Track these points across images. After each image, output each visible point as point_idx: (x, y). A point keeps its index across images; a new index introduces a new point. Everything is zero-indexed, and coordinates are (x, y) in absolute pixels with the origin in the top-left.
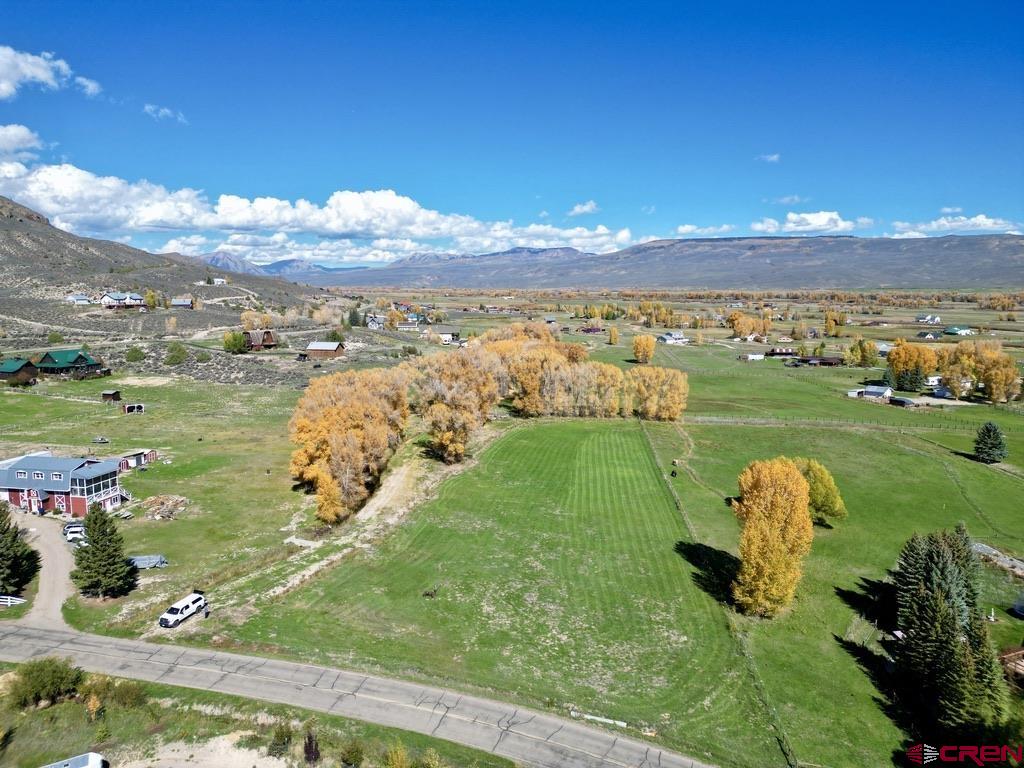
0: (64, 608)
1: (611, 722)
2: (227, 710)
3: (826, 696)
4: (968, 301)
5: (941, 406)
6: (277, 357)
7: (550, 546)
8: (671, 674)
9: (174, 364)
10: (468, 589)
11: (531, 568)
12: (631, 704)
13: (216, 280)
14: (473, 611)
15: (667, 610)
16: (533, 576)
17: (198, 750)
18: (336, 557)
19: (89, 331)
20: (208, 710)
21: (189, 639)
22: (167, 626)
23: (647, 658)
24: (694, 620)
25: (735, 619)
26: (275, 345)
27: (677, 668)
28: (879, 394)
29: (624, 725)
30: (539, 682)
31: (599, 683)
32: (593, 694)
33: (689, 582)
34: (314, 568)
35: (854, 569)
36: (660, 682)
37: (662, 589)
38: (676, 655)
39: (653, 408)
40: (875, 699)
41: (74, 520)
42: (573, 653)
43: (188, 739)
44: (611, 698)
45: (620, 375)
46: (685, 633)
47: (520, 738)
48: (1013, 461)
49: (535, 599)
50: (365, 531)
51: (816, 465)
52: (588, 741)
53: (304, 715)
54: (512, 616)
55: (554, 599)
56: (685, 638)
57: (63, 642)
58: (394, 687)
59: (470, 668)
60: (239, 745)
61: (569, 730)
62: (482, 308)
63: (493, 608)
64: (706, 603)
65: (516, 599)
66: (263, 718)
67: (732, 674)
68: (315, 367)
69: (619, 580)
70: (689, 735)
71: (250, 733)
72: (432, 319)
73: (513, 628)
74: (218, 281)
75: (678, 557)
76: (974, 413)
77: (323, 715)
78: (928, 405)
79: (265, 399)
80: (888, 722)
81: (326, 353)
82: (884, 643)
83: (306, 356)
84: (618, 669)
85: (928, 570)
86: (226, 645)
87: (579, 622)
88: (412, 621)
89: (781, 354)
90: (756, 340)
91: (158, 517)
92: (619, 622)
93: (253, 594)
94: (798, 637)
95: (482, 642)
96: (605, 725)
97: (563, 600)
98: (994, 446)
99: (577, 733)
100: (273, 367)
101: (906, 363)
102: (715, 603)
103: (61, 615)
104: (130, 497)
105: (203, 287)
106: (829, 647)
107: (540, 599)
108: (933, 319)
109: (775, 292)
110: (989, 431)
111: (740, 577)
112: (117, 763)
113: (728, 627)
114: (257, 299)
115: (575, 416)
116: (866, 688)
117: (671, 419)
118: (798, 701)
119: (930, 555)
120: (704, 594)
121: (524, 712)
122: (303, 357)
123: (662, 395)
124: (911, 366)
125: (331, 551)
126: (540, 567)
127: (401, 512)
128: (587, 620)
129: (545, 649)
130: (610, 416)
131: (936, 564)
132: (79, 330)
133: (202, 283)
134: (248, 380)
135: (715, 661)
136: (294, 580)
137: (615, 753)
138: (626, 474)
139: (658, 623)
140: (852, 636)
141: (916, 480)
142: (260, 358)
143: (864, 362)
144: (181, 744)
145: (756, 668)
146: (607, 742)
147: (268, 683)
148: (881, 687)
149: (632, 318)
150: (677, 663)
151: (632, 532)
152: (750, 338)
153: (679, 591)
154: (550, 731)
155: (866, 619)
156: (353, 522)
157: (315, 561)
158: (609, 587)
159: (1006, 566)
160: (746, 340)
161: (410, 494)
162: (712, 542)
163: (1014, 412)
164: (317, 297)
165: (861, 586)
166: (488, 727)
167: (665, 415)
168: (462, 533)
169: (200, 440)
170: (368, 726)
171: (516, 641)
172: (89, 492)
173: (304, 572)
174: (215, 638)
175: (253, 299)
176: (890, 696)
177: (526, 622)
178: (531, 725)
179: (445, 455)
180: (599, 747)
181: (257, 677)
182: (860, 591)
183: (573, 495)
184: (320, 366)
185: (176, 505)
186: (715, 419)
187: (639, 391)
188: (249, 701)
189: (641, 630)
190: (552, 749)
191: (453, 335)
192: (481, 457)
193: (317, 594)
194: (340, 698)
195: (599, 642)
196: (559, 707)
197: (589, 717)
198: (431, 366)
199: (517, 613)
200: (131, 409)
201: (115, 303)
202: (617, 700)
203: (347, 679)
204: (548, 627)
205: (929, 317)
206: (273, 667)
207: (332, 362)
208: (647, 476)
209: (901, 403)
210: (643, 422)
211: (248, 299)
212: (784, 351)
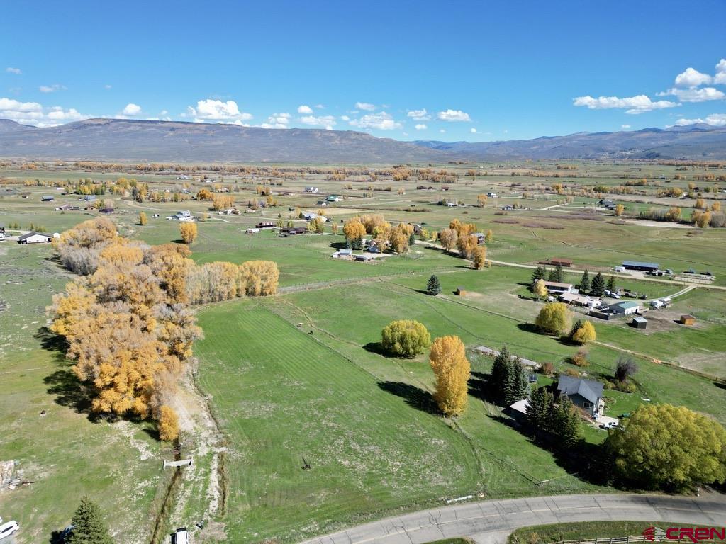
1: (465, 498)
5: (378, 259)
7: (322, 409)
8: (458, 462)
10: (321, 455)
11: (332, 427)
12: (463, 485)
14: (341, 468)
15: (418, 428)
16: (340, 433)
18: (215, 465)
23: (441, 458)
24: (434, 429)
25: (448, 421)
27: (456, 458)
28: (347, 254)
29: (470, 497)
30: (417, 493)
31: (439, 480)
32: (443, 488)
33: (408, 408)
34: (214, 478)
36: (459, 469)
37: (403, 416)
38: (449, 451)
39: (258, 288)
40: (527, 441)
42: (412, 470)
44: (453, 486)
45: (236, 269)
46: (439, 438)
47: (448, 525)
49: (359, 447)
52: (471, 512)
54: (361, 461)
55: (367, 443)
56: (442, 441)
58: (364, 531)
59: (381, 501)
61: (459, 511)
63: (347, 461)
65: (350, 451)
69: (380, 419)
70: (495, 489)
73: (370, 468)
75: (387, 393)
78: (371, 258)
80: (540, 449)
82: (503, 412)
84: (438, 470)
87: (393, 451)
88: (319, 488)
89: (266, 226)
95: (367, 483)
96: (466, 501)
97: (370, 441)
98: (436, 287)
102: (430, 415)
106: (489, 422)
110: (434, 279)
113: (450, 427)
116: (521, 438)
118: (508, 454)
120: (421, 412)
121: (435, 512)
125: (207, 461)
126: (336, 425)
127: (204, 415)
129: (399, 475)
130: (231, 298)
135: (465, 448)
136: (214, 493)
137: (485, 512)
138: (295, 343)
139: (423, 437)
140: (493, 414)
143: (318, 230)
145: (480, 444)
146: (477, 508)
148: (523, 434)
150: (453, 455)
151: (349, 385)
152: (229, 211)
153: (410, 415)
155: (487, 402)
158: (380, 424)
160: (226, 213)
161: (192, 399)
166: (430, 528)
168: (264, 418)
171: (381, 475)
173: (212, 484)
177: (372, 462)
180: (477, 512)
182: (471, 388)
183: (288, 367)
189: (423, 445)
190: (464, 523)
195: (414, 459)
197: (456, 500)
199: (362, 459)
202: (455, 486)
203: (338, 539)
204: (384, 460)
208: (308, 342)
209: (362, 259)
210: (252, 298)
212: (268, 224)
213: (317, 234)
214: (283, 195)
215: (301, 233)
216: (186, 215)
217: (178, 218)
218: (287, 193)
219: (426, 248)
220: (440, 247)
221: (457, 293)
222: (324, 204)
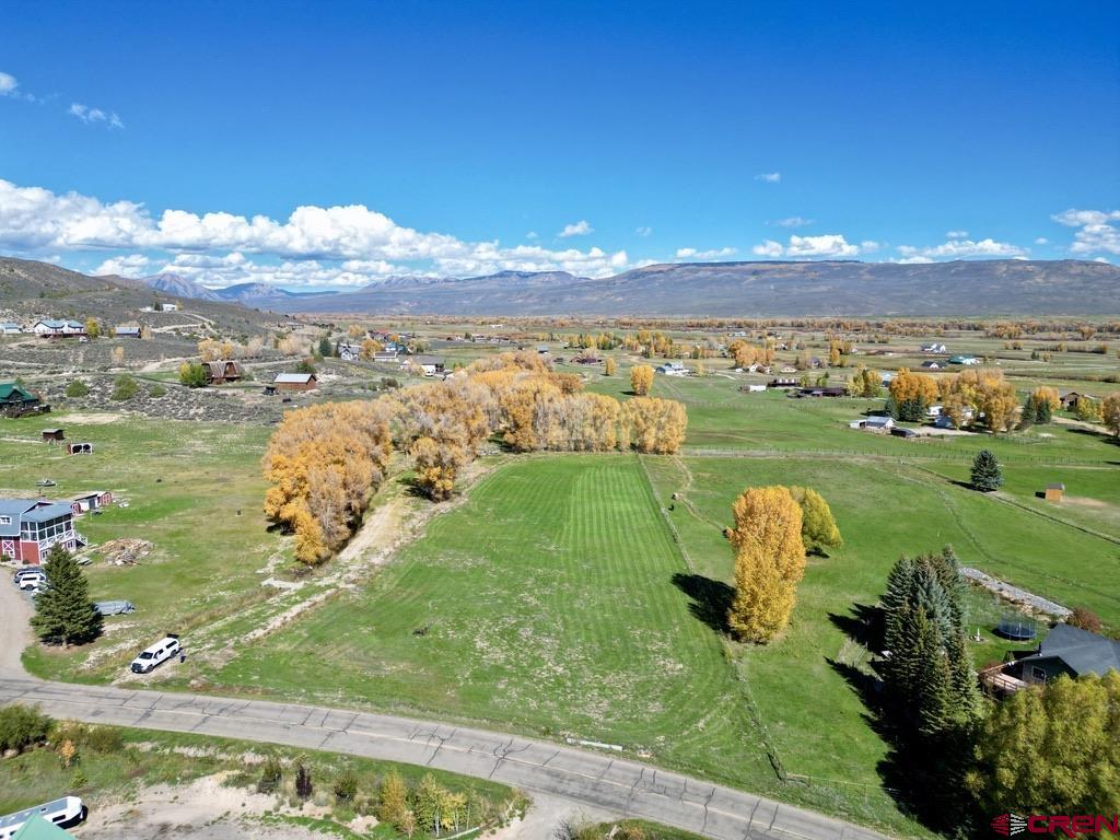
0: (24, 657)
1: (607, 746)
2: (211, 751)
3: (816, 715)
4: (975, 329)
5: (942, 436)
6: (241, 391)
7: (545, 581)
8: (666, 700)
9: (123, 400)
10: (461, 626)
11: (526, 603)
12: (627, 729)
13: (165, 306)
14: (466, 648)
15: (663, 640)
16: (528, 611)
17: (183, 791)
18: (319, 598)
19: (22, 363)
20: (191, 752)
21: (165, 684)
22: (140, 672)
23: (643, 686)
24: (691, 649)
25: (731, 646)
26: (238, 378)
27: (673, 694)
28: (882, 425)
29: (620, 748)
30: (534, 712)
31: (595, 711)
32: (589, 721)
33: (685, 612)
34: (296, 609)
35: (848, 596)
36: (655, 707)
37: (659, 620)
38: (671, 682)
39: (650, 441)
40: (862, 716)
41: (25, 567)
42: (569, 684)
43: (172, 781)
44: (607, 725)
45: (617, 407)
46: (681, 661)
47: (516, 764)
48: (1010, 490)
49: (530, 633)
50: (349, 571)
51: (812, 493)
52: (585, 764)
53: (292, 753)
54: (507, 650)
55: (550, 633)
56: (681, 666)
57: (26, 691)
58: (384, 723)
59: (464, 702)
60: (226, 784)
61: (566, 756)
62: (467, 337)
63: (487, 644)
64: (702, 632)
65: (510, 635)
66: (250, 757)
67: (727, 697)
68: (285, 401)
69: (615, 612)
70: (683, 755)
71: (237, 772)
72: (412, 348)
73: (508, 661)
74: (167, 307)
75: (675, 588)
76: (974, 443)
77: (313, 752)
78: (928, 435)
79: (228, 437)
80: (874, 736)
81: (296, 386)
82: (873, 664)
83: (273, 389)
84: (615, 697)
85: (915, 591)
86: (206, 689)
87: (575, 654)
88: (402, 659)
89: (783, 385)
90: (759, 370)
91: (119, 562)
92: (615, 651)
93: (231, 637)
94: (792, 661)
95: (476, 676)
96: (601, 750)
97: (559, 633)
98: (990, 475)
99: (574, 757)
100: (237, 401)
101: (907, 393)
102: (711, 631)
103: (21, 664)
104: (86, 542)
105: (150, 313)
106: (821, 670)
107: (535, 633)
108: (938, 348)
109: (779, 320)
110: (985, 459)
111: (735, 604)
112: (96, 808)
113: (723, 654)
114: (214, 327)
115: (570, 450)
116: (854, 705)
117: (670, 452)
118: (789, 720)
119: (916, 576)
120: (700, 624)
121: (519, 741)
122: (270, 390)
123: (660, 427)
124: (913, 395)
125: (313, 592)
126: (535, 602)
127: (386, 551)
128: (583, 652)
129: (541, 681)
130: (607, 450)
131: (922, 584)
132: (10, 363)
133: (149, 309)
134: (209, 416)
135: (710, 686)
136: (275, 623)
137: (610, 774)
138: (623, 509)
139: (654, 652)
140: (843, 659)
141: (913, 509)
142: (221, 392)
143: (868, 393)
144: (164, 786)
145: (749, 691)
146: (602, 765)
147: (253, 723)
148: (869, 703)
149: (630, 347)
150: (673, 688)
151: (628, 566)
152: (752, 369)
153: (675, 621)
154: (547, 757)
155: (858, 642)
156: (336, 562)
157: (297, 602)
158: (606, 620)
159: (994, 589)
160: (747, 370)
161: (395, 533)
162: (709, 573)
163: (1014, 442)
164: (282, 324)
165: (854, 612)
166: (484, 756)
167: (663, 448)
168: (452, 571)
169: (159, 481)
170: (361, 761)
171: (511, 675)
172: (42, 536)
173: (285, 614)
174: (193, 682)
175: (208, 327)
176: (877, 712)
177: (521, 656)
178: (528, 752)
179: (433, 493)
180: (594, 770)
181: (242, 719)
182: (852, 617)
183: (569, 530)
184: (289, 400)
185: (138, 549)
186: (714, 451)
187: (636, 423)
188: (234, 742)
189: (637, 660)
190: (549, 773)
191: (437, 366)
192: (471, 494)
193: (300, 636)
194: (330, 735)
195: (595, 672)
196: (555, 735)
197: (586, 743)
198: (415, 398)
199: (512, 648)
200: (77, 449)
201: (52, 331)
202: (613, 726)
203: (337, 717)
204: (543, 659)
205: (934, 346)
206: (258, 708)
207: (304, 395)
208: (645, 509)
209: (902, 434)
210: (641, 456)
211: (203, 327)
212: (787, 381)
213: (863, 399)
214: (874, 354)
215: (834, 395)
216: (677, 367)
217: (664, 371)
218: (883, 353)
219: (1070, 431)
220: (1103, 430)
221: (1041, 495)
222: (934, 366)
